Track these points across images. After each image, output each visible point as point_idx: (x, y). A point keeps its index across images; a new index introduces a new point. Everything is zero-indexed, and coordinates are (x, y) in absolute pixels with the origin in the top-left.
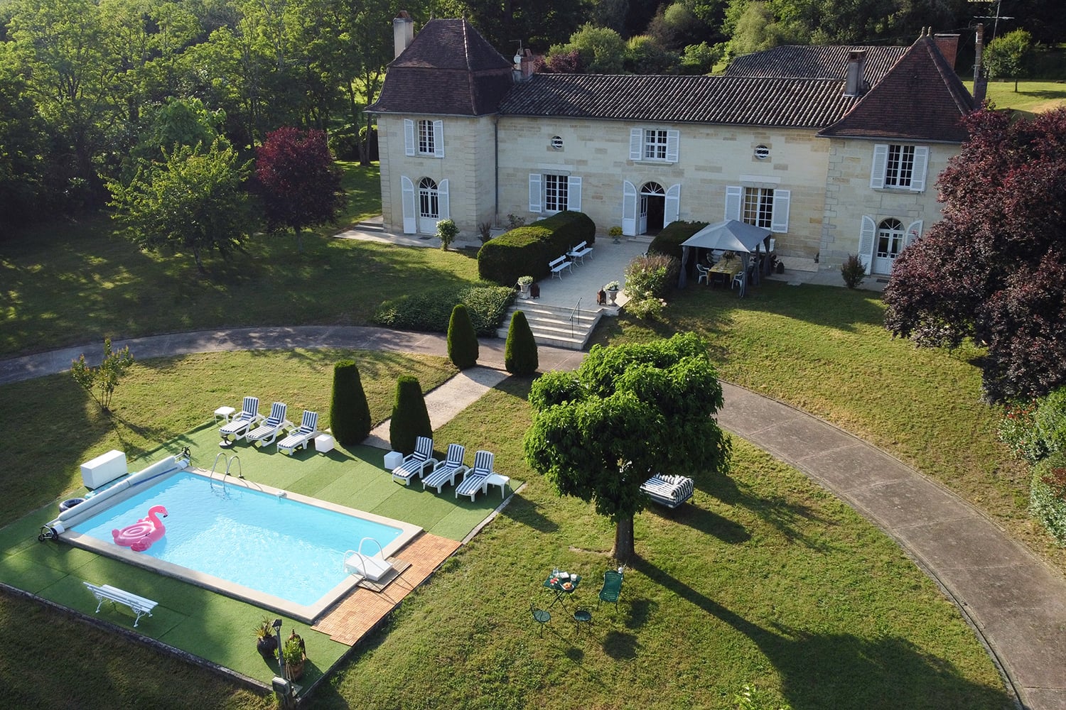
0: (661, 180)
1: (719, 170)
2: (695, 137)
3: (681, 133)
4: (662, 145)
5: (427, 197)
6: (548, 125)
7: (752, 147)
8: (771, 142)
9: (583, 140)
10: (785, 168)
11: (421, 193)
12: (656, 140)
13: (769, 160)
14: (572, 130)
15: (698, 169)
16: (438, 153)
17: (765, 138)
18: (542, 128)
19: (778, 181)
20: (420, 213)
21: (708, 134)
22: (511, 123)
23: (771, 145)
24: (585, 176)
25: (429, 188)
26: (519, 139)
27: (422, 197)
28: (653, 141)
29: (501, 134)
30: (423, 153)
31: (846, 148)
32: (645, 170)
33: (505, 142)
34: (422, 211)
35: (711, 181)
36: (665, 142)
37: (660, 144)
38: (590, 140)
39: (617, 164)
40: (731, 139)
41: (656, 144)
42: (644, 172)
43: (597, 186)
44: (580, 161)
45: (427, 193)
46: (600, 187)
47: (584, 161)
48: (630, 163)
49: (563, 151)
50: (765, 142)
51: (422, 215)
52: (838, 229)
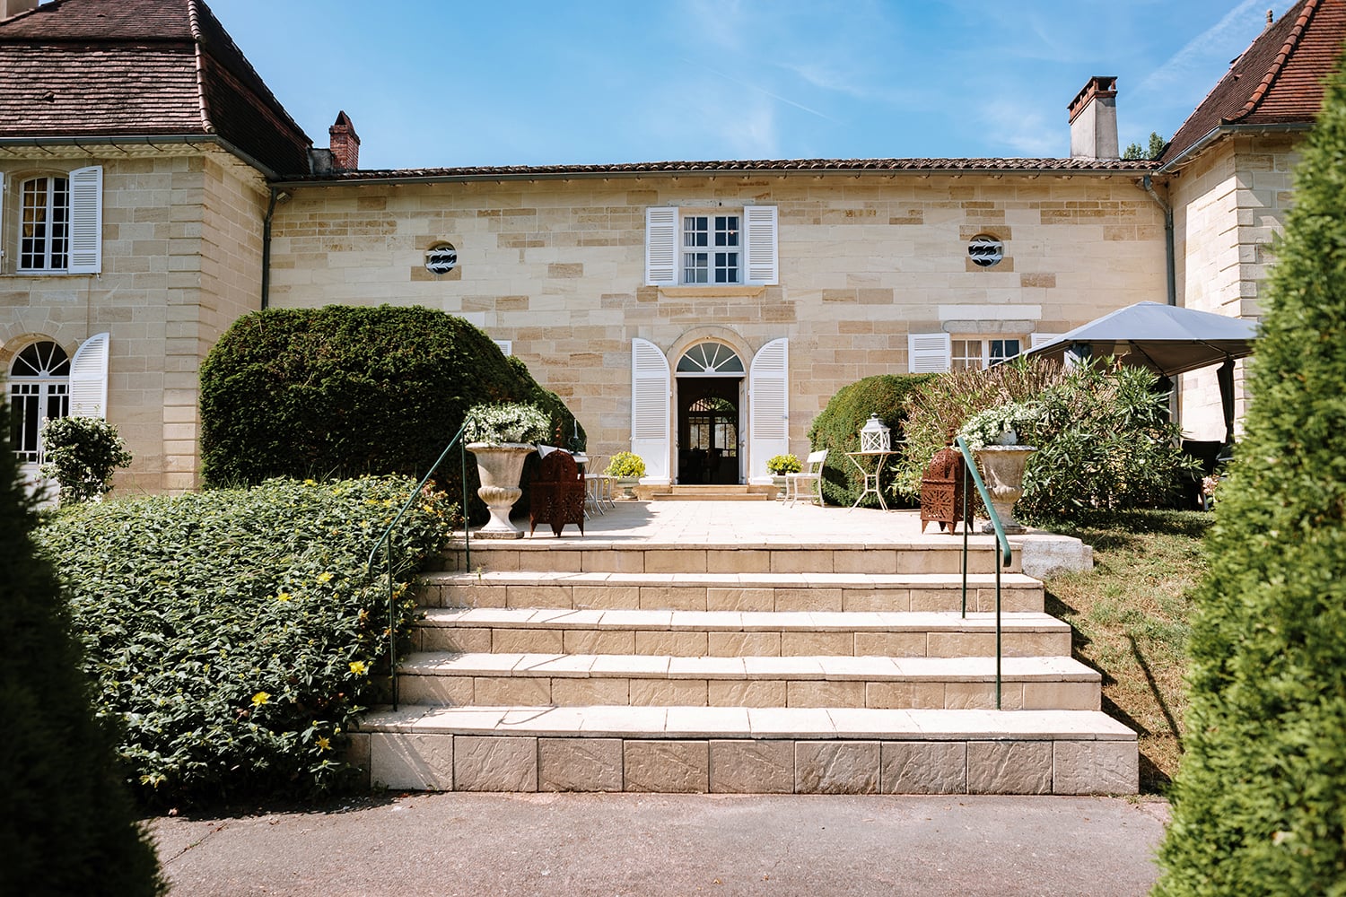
0: (735, 335)
1: (885, 296)
2: (817, 222)
3: (781, 214)
4: (727, 249)
5: (33, 403)
6: (416, 215)
7: (962, 236)
8: (1007, 224)
9: (515, 245)
10: (1048, 281)
11: (17, 389)
12: (711, 239)
13: (1009, 266)
14: (485, 221)
15: (830, 297)
16: (80, 260)
17: (993, 214)
18: (399, 222)
19: (1035, 313)
21: (850, 213)
22: (312, 217)
23: (1009, 229)
24: (522, 337)
25: (44, 373)
26: (332, 255)
27: (18, 403)
28: (702, 240)
29: (280, 247)
30: (33, 271)
31: (1276, 171)
32: (689, 310)
33: (291, 265)
35: (867, 327)
36: (733, 240)
37: (721, 249)
38: (534, 244)
39: (608, 300)
40: (909, 221)
41: (712, 249)
42: (690, 316)
43: (555, 363)
44: (507, 299)
45: (36, 389)
46: (565, 363)
47: (516, 299)
48: (649, 294)
49: (458, 277)
50: (993, 223)
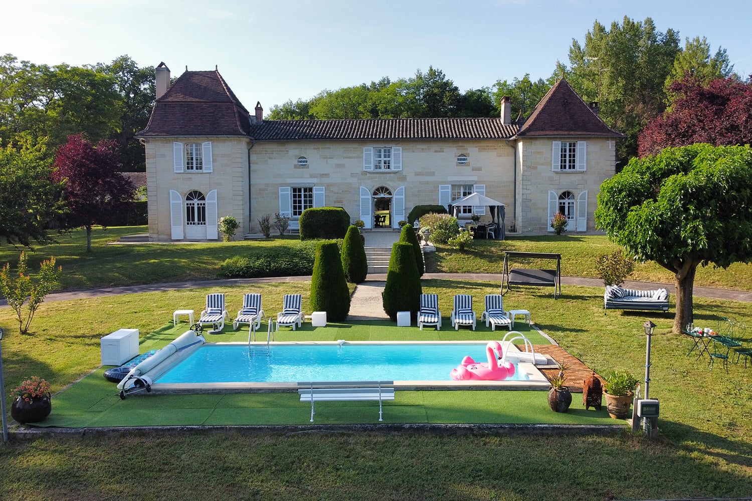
0: (389, 185)
1: (433, 174)
2: (413, 152)
3: (403, 149)
4: (387, 159)
5: (193, 208)
6: (295, 148)
7: (456, 156)
8: (469, 152)
9: (325, 158)
10: (479, 169)
11: (187, 204)
12: (383, 156)
13: (468, 164)
14: (316, 151)
15: (417, 174)
16: (206, 168)
17: (465, 149)
18: (290, 151)
19: (475, 179)
20: (186, 222)
21: (423, 149)
22: (263, 148)
23: (469, 154)
24: (328, 186)
25: (196, 200)
26: (269, 160)
27: (188, 208)
28: (380, 156)
29: (254, 158)
30: (190, 171)
31: (533, 146)
32: (376, 178)
33: (257, 163)
34: (188, 220)
35: (427, 183)
36: (389, 157)
37: (385, 159)
38: (330, 158)
39: (352, 175)
40: (440, 152)
41: (383, 159)
42: (376, 180)
43: (338, 193)
44: (323, 174)
45: (193, 204)
46: (340, 193)
47: (325, 175)
48: (365, 173)
49: (308, 168)
50: (464, 152)
51: (188, 224)
52: (532, 201)
